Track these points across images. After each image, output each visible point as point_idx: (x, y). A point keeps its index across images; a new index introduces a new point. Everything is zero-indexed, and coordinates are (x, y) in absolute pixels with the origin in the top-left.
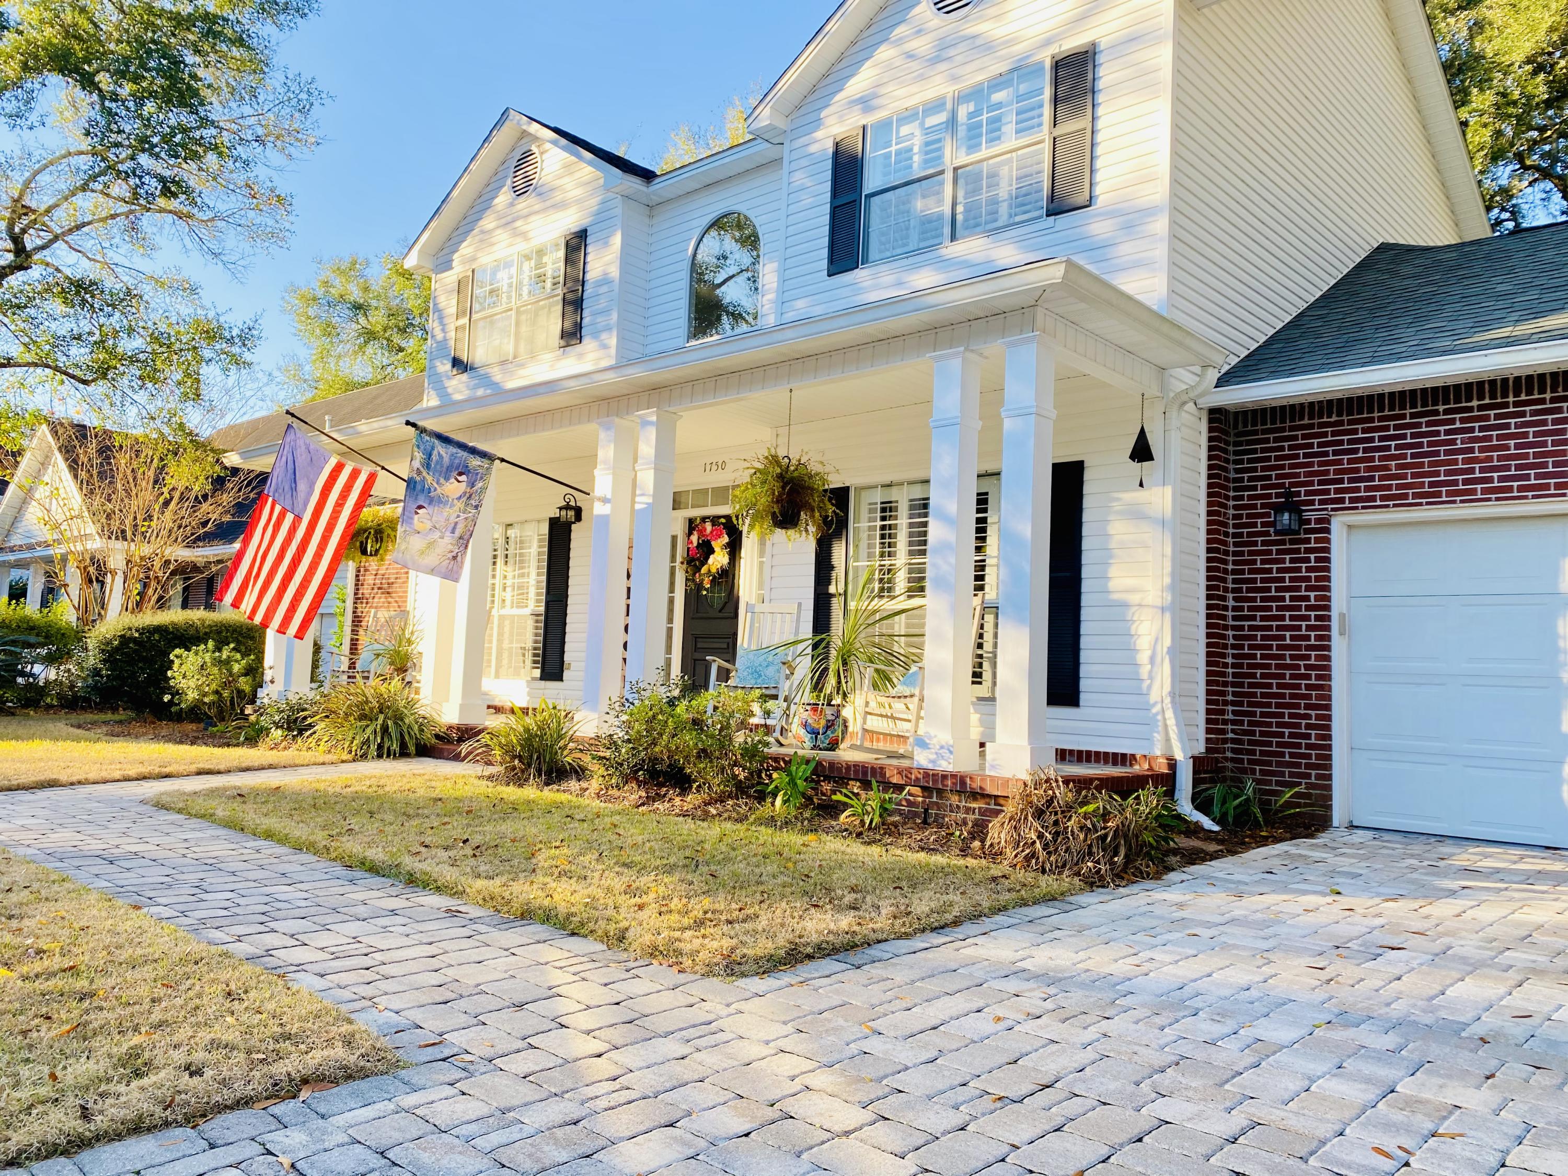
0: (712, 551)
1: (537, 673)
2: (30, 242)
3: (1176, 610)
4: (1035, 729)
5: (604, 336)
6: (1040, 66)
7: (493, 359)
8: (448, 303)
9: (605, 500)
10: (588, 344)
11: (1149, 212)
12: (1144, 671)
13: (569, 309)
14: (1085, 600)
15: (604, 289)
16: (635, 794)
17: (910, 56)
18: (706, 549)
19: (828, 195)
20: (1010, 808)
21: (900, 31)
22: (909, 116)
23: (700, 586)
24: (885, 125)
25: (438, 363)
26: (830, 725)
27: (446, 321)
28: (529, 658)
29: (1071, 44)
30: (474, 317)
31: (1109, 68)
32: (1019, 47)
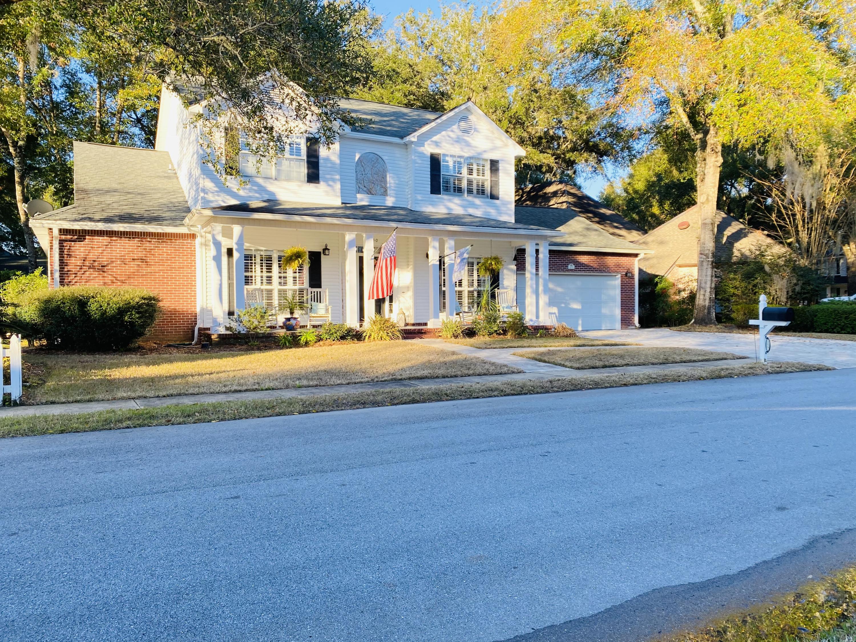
5: (332, 184)
6: (486, 160)
10: (322, 185)
17: (450, 137)
19: (429, 169)
21: (449, 129)
22: (453, 156)
24: (446, 155)
29: (494, 157)
31: (501, 166)
32: (479, 150)
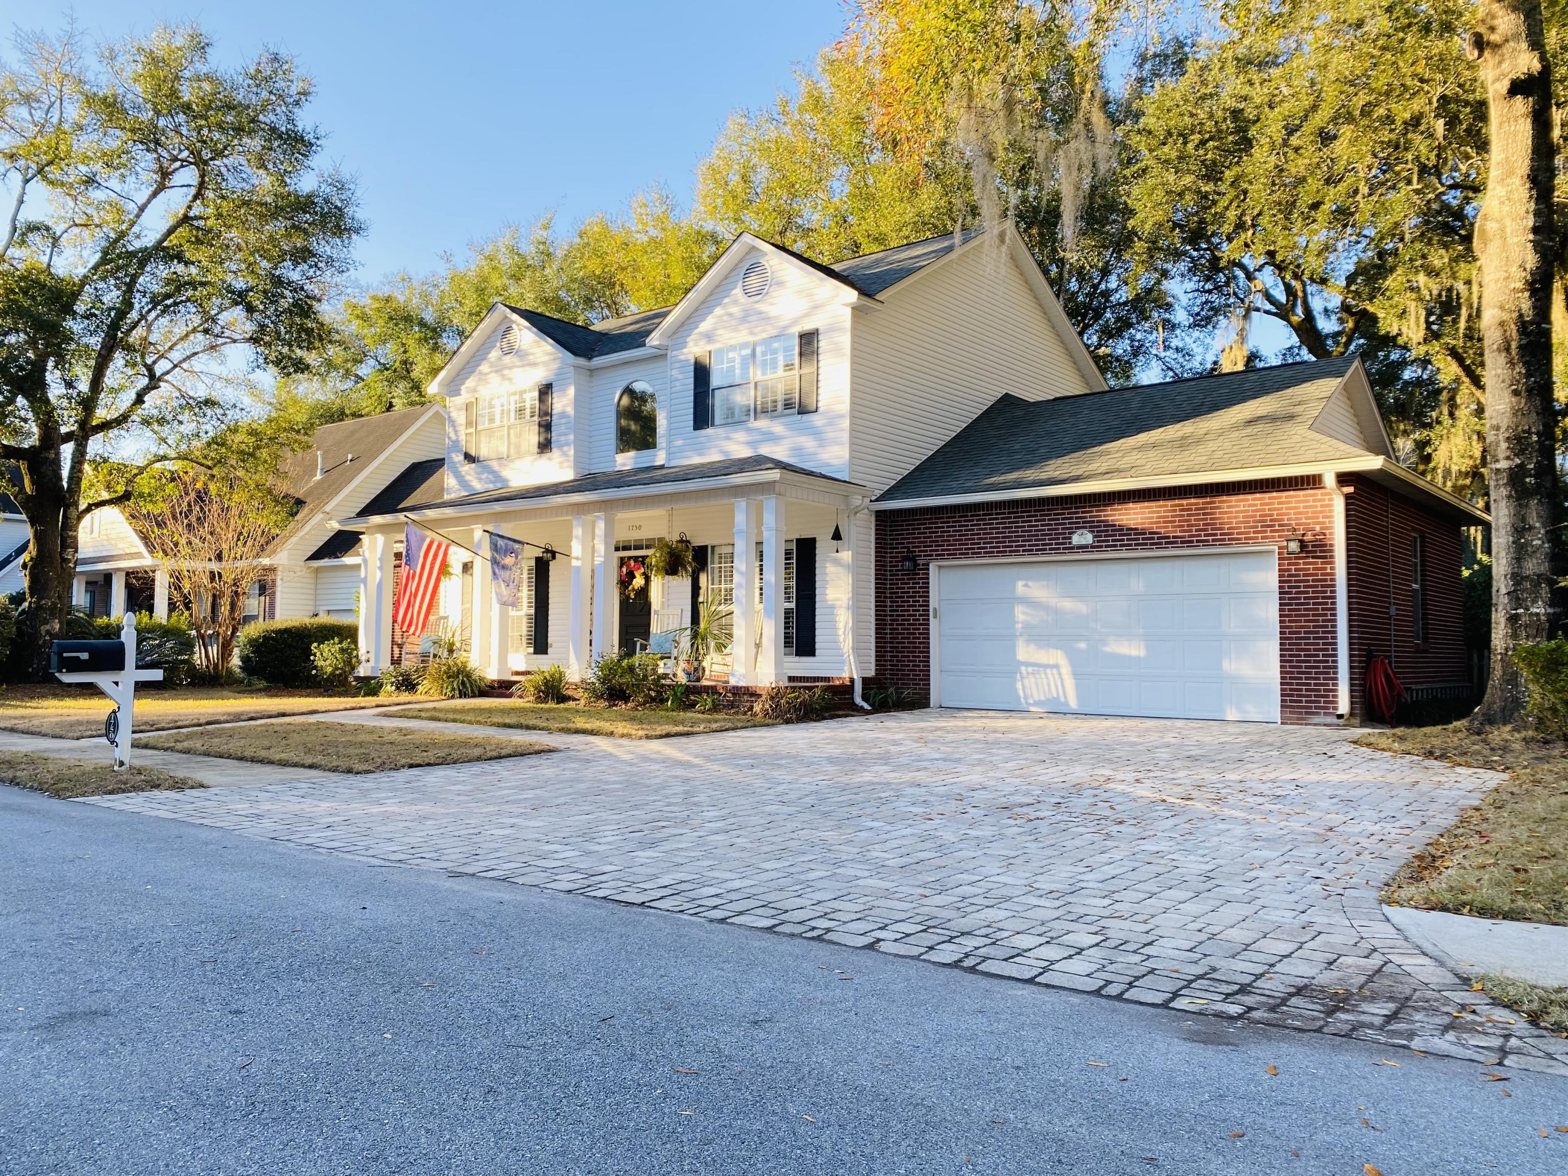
0: (634, 577)
1: (531, 650)
2: (159, 369)
3: (856, 608)
4: (778, 665)
5: (565, 449)
6: (791, 336)
7: (493, 456)
8: (460, 418)
9: (577, 559)
10: (556, 454)
11: (841, 416)
12: (841, 639)
13: (542, 430)
14: (817, 605)
15: (563, 421)
16: (603, 704)
17: (730, 315)
18: (631, 575)
19: (692, 386)
20: (763, 698)
21: (726, 300)
22: (732, 348)
23: (628, 597)
24: (720, 351)
25: (453, 455)
26: (696, 670)
27: (458, 428)
28: (524, 641)
29: (808, 326)
30: (479, 428)
31: (824, 344)
32: (782, 323)
